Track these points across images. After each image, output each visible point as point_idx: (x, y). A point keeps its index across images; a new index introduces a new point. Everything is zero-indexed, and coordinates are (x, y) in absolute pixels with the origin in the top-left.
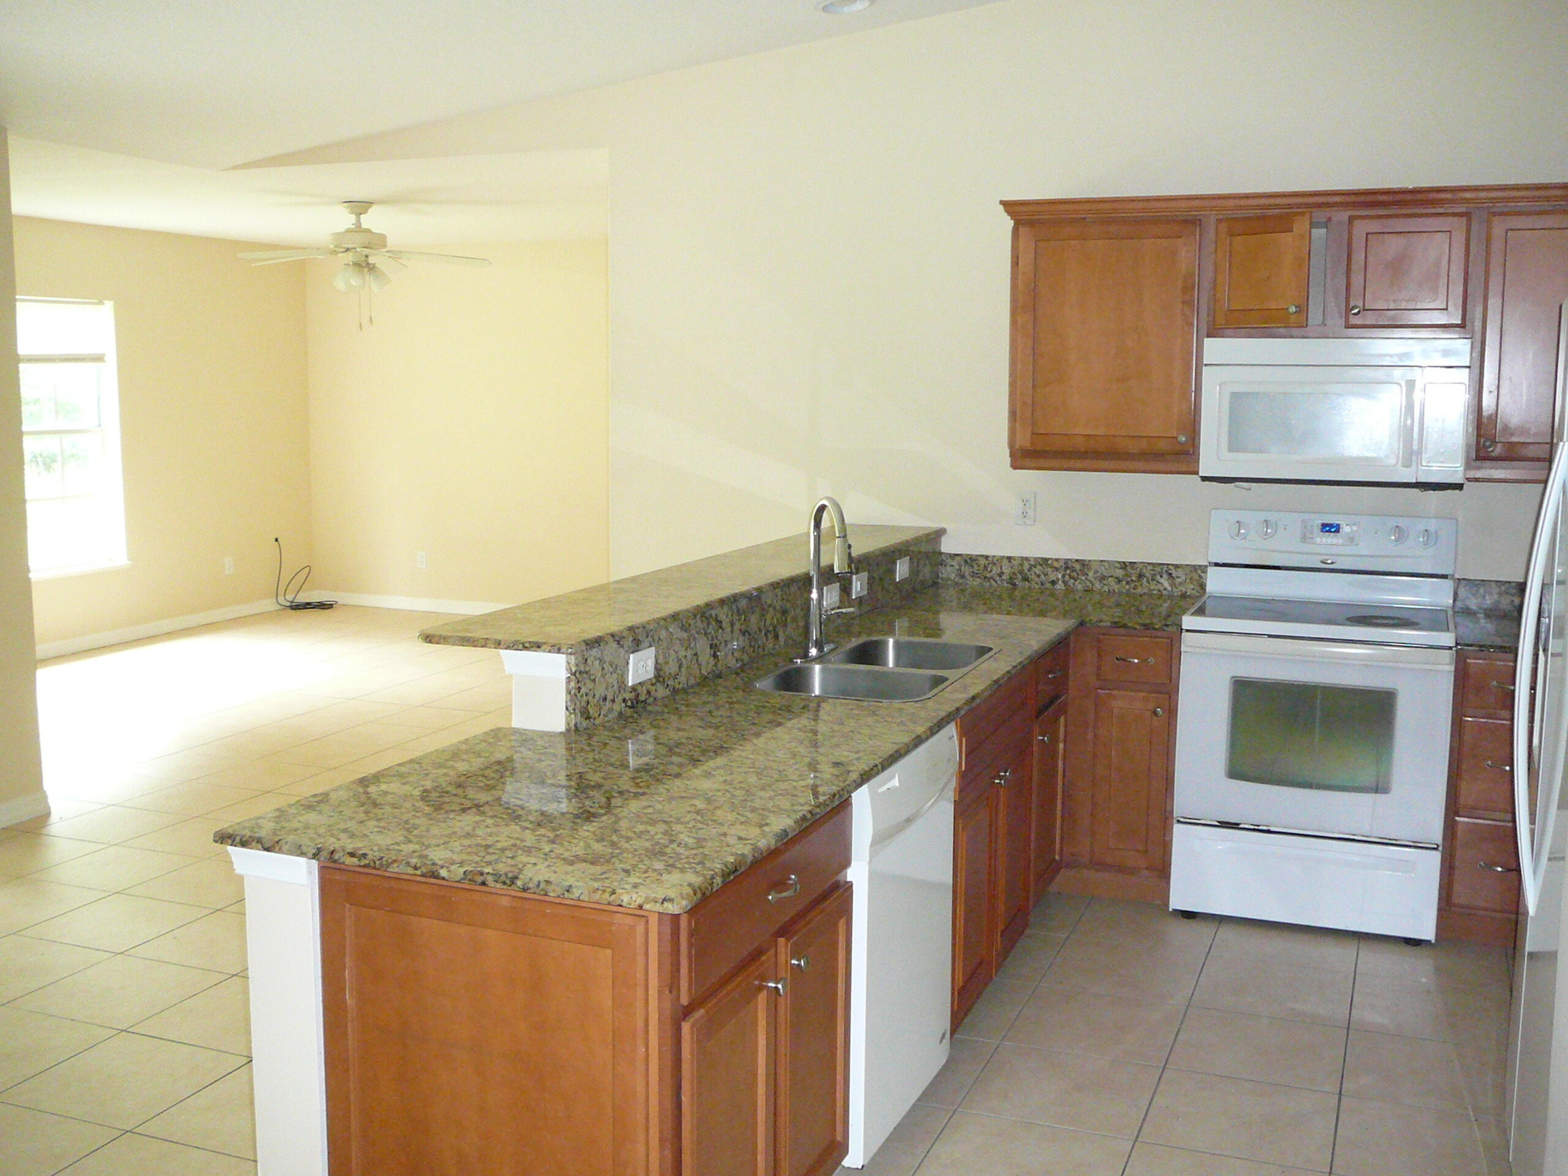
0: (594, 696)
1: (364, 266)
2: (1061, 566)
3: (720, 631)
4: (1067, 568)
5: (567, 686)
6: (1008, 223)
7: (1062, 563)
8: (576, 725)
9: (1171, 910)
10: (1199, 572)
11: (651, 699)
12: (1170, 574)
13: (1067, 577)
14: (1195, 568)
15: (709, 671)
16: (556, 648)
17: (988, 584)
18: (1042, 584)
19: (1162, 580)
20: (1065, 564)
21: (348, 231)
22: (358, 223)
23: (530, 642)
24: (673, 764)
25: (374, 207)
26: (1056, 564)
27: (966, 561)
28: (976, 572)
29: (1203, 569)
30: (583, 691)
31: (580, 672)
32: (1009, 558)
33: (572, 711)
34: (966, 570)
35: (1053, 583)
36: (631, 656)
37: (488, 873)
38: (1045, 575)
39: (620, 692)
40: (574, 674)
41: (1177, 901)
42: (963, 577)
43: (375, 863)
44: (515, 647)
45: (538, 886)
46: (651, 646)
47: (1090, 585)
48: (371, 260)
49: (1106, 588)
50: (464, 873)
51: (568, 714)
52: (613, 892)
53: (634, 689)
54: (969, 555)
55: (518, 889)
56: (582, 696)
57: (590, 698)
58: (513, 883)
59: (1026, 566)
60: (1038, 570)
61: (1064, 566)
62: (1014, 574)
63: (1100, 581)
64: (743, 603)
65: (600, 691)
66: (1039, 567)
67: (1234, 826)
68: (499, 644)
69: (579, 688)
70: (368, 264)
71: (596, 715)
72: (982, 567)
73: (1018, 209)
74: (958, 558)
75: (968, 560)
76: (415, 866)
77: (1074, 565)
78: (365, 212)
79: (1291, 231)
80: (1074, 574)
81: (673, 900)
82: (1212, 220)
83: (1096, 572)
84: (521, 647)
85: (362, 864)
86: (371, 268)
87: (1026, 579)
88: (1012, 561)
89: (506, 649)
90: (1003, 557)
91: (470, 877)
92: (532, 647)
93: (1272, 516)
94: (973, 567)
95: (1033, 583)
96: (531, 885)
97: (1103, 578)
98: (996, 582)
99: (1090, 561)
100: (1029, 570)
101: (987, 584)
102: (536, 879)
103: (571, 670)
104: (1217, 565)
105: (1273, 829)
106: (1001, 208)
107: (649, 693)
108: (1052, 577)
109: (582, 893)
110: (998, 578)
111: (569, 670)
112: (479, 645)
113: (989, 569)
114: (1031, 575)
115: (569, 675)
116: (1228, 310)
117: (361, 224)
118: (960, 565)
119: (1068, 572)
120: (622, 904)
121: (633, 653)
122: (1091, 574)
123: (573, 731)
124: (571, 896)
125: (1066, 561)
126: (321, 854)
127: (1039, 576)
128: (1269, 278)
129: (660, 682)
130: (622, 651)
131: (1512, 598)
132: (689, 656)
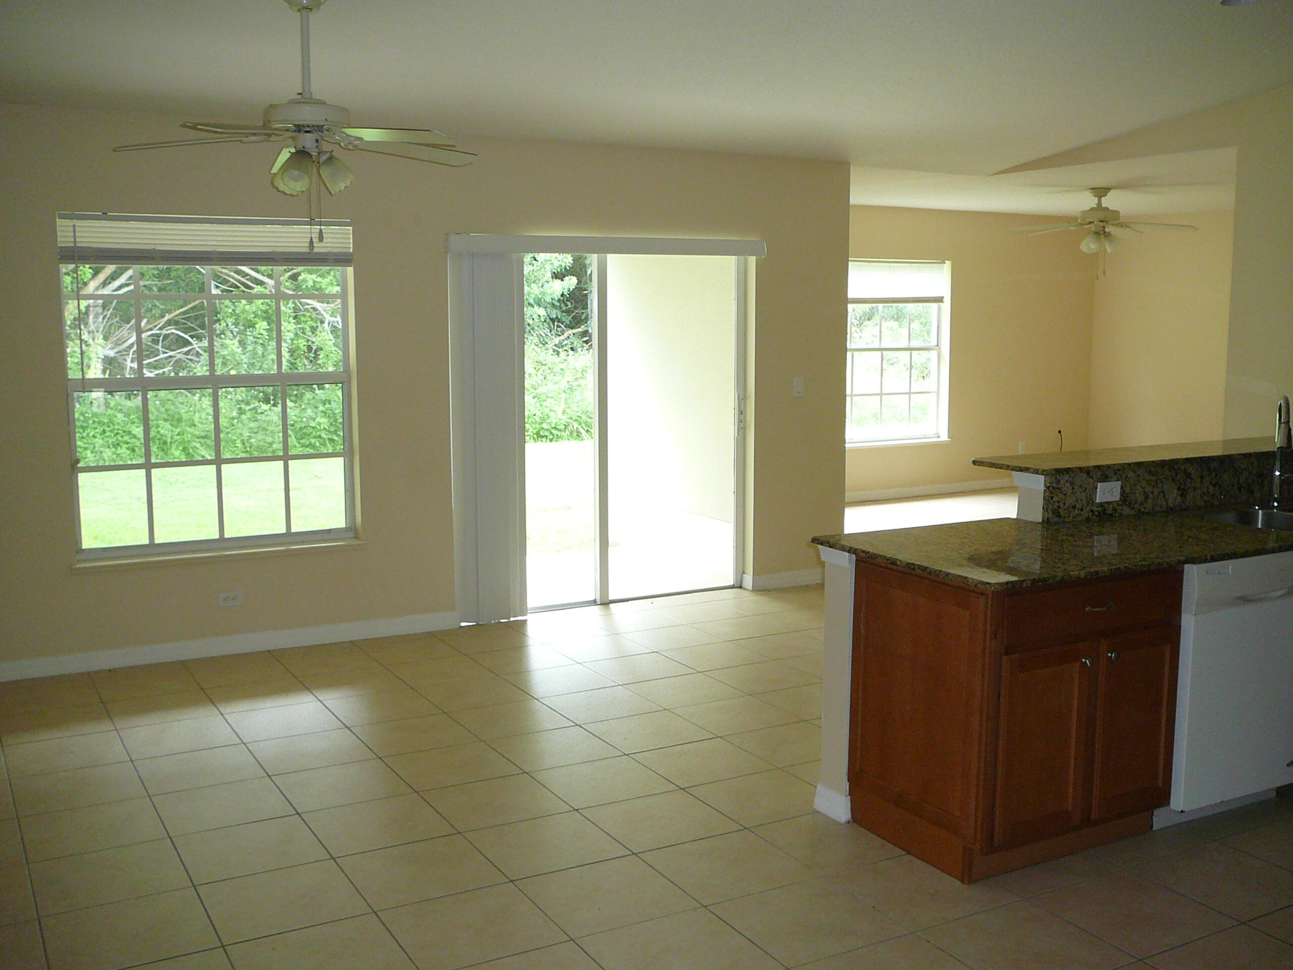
0: (1064, 504)
1: (1101, 234)
3: (1189, 480)
5: (1044, 495)
8: (1048, 519)
11: (1117, 515)
15: (1176, 505)
16: (1038, 472)
21: (1092, 209)
22: (1100, 203)
23: (1024, 467)
25: (1112, 191)
30: (1055, 499)
31: (1053, 488)
33: (1046, 510)
36: (1099, 484)
39: (1088, 505)
40: (1048, 488)
46: (1118, 480)
48: (1107, 230)
51: (1044, 511)
53: (1101, 505)
56: (1054, 502)
57: (1061, 505)
64: (1214, 465)
65: (1070, 501)
69: (1052, 498)
70: (1105, 232)
71: (1066, 516)
78: (1105, 195)
86: (1107, 235)
92: (1025, 470)
107: (1115, 510)
111: (1045, 485)
115: (1046, 489)
117: (1101, 204)
121: (1101, 482)
123: (1046, 522)
129: (1126, 505)
130: (1091, 480)
132: (1156, 493)
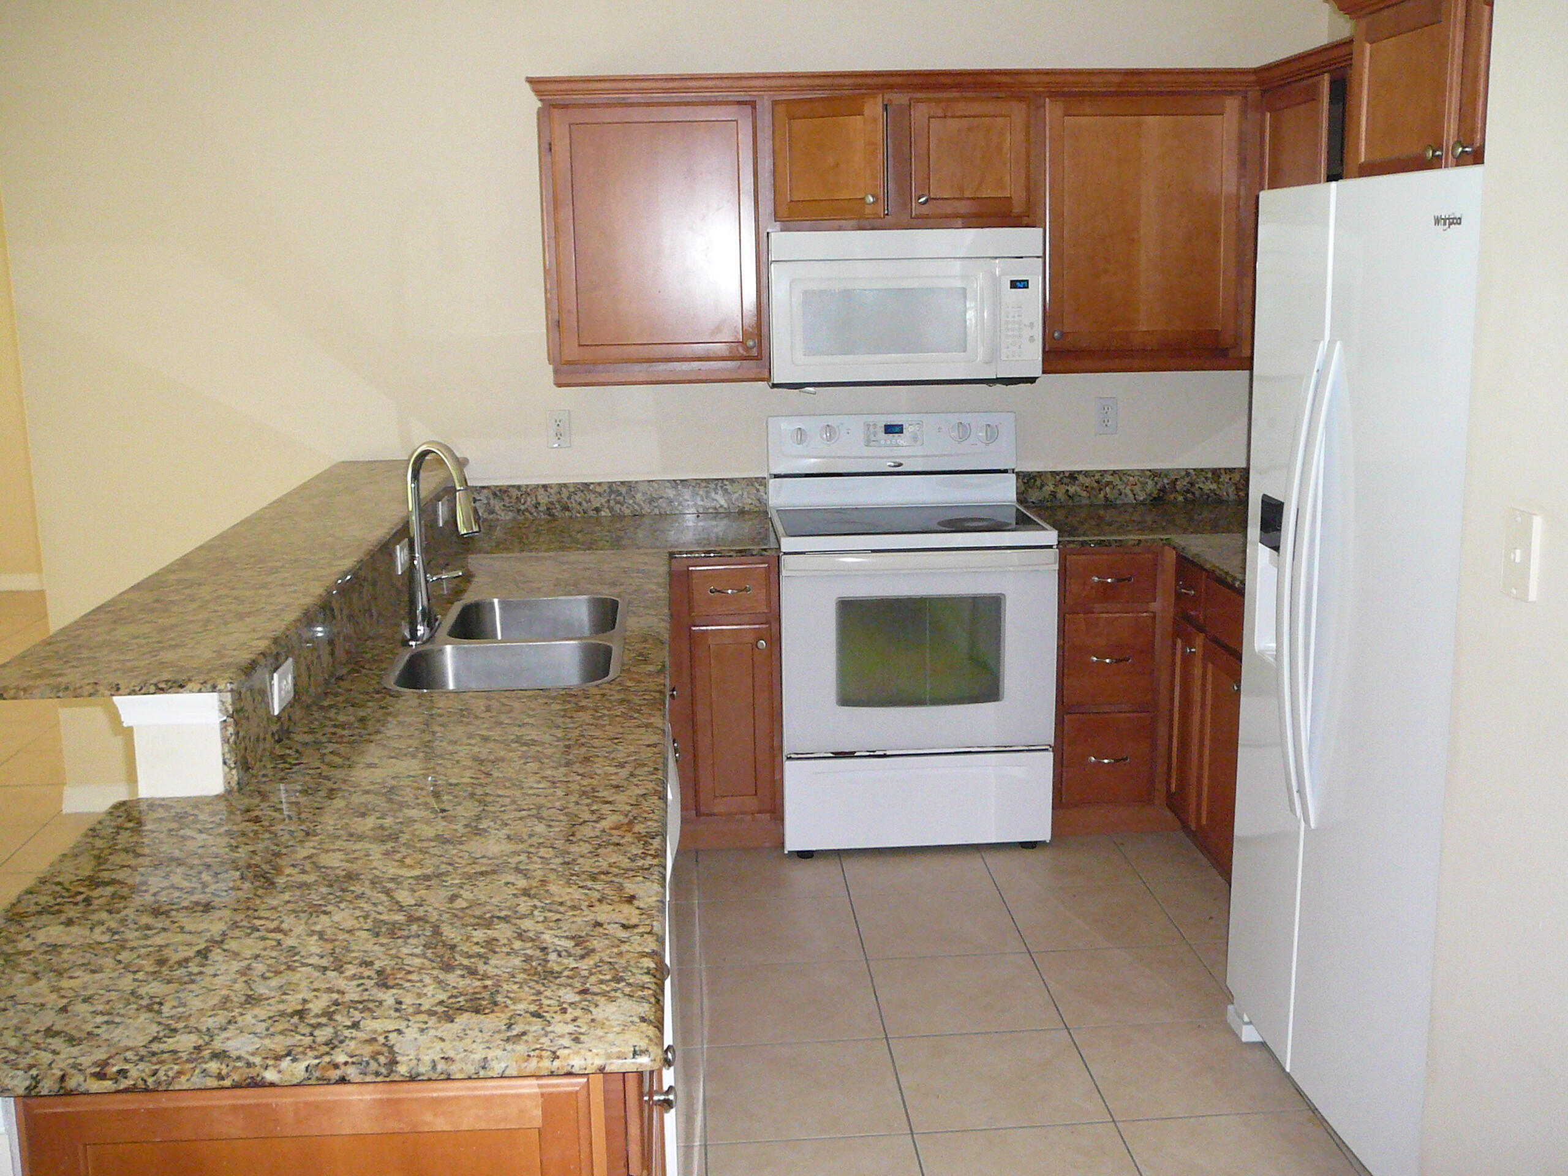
0: (250, 739)
2: (605, 491)
4: (612, 492)
5: (222, 733)
6: (535, 103)
7: (606, 487)
8: (240, 783)
9: (786, 852)
10: (757, 485)
11: (293, 726)
12: (726, 490)
13: (612, 503)
14: (751, 482)
15: (329, 673)
16: (209, 686)
17: (523, 517)
18: (585, 513)
19: (718, 497)
20: (610, 487)
23: (167, 681)
24: (416, 821)
26: (598, 489)
27: (495, 494)
28: (508, 505)
29: (762, 481)
31: (242, 713)
32: (545, 487)
33: (233, 766)
34: (497, 505)
35: (597, 510)
36: (274, 676)
37: (346, 1063)
38: (587, 502)
39: (269, 725)
41: (793, 843)
42: (492, 512)
43: (145, 1081)
44: (143, 691)
45: (434, 1067)
46: (289, 657)
47: (639, 509)
49: (657, 511)
50: (307, 1070)
51: (227, 769)
52: (555, 1057)
53: (280, 717)
54: (497, 486)
55: (402, 1079)
56: (240, 741)
57: (248, 743)
58: (392, 1071)
59: (565, 493)
60: (578, 497)
61: (608, 491)
62: (552, 503)
63: (650, 503)
65: (254, 730)
66: (579, 494)
67: (850, 755)
68: (118, 689)
69: (242, 733)
72: (513, 500)
73: (542, 87)
74: (485, 491)
75: (498, 493)
76: (219, 1074)
77: (619, 488)
79: (861, 114)
80: (620, 498)
81: (647, 1051)
82: (767, 103)
83: (644, 494)
84: (152, 689)
85: (122, 1087)
87: (566, 508)
88: (549, 489)
89: (129, 694)
90: (538, 485)
91: (317, 1074)
92: (171, 688)
93: (833, 421)
94: (503, 500)
95: (574, 512)
96: (422, 1070)
97: (652, 500)
98: (531, 514)
99: (636, 482)
100: (569, 498)
101: (521, 518)
102: (427, 1059)
103: (228, 711)
104: (776, 476)
105: (888, 753)
106: (528, 86)
107: (289, 718)
108: (596, 504)
109: (507, 1067)
110: (533, 510)
111: (224, 711)
112: (86, 693)
113: (522, 501)
114: (571, 503)
115: (225, 718)
116: (792, 201)
118: (488, 498)
119: (613, 496)
120: (574, 1070)
121: (274, 672)
122: (639, 496)
123: (237, 791)
124: (490, 1074)
125: (610, 484)
126: (40, 1085)
127: (580, 504)
128: (837, 165)
130: (266, 674)
131: (1067, 488)
132: (315, 661)
